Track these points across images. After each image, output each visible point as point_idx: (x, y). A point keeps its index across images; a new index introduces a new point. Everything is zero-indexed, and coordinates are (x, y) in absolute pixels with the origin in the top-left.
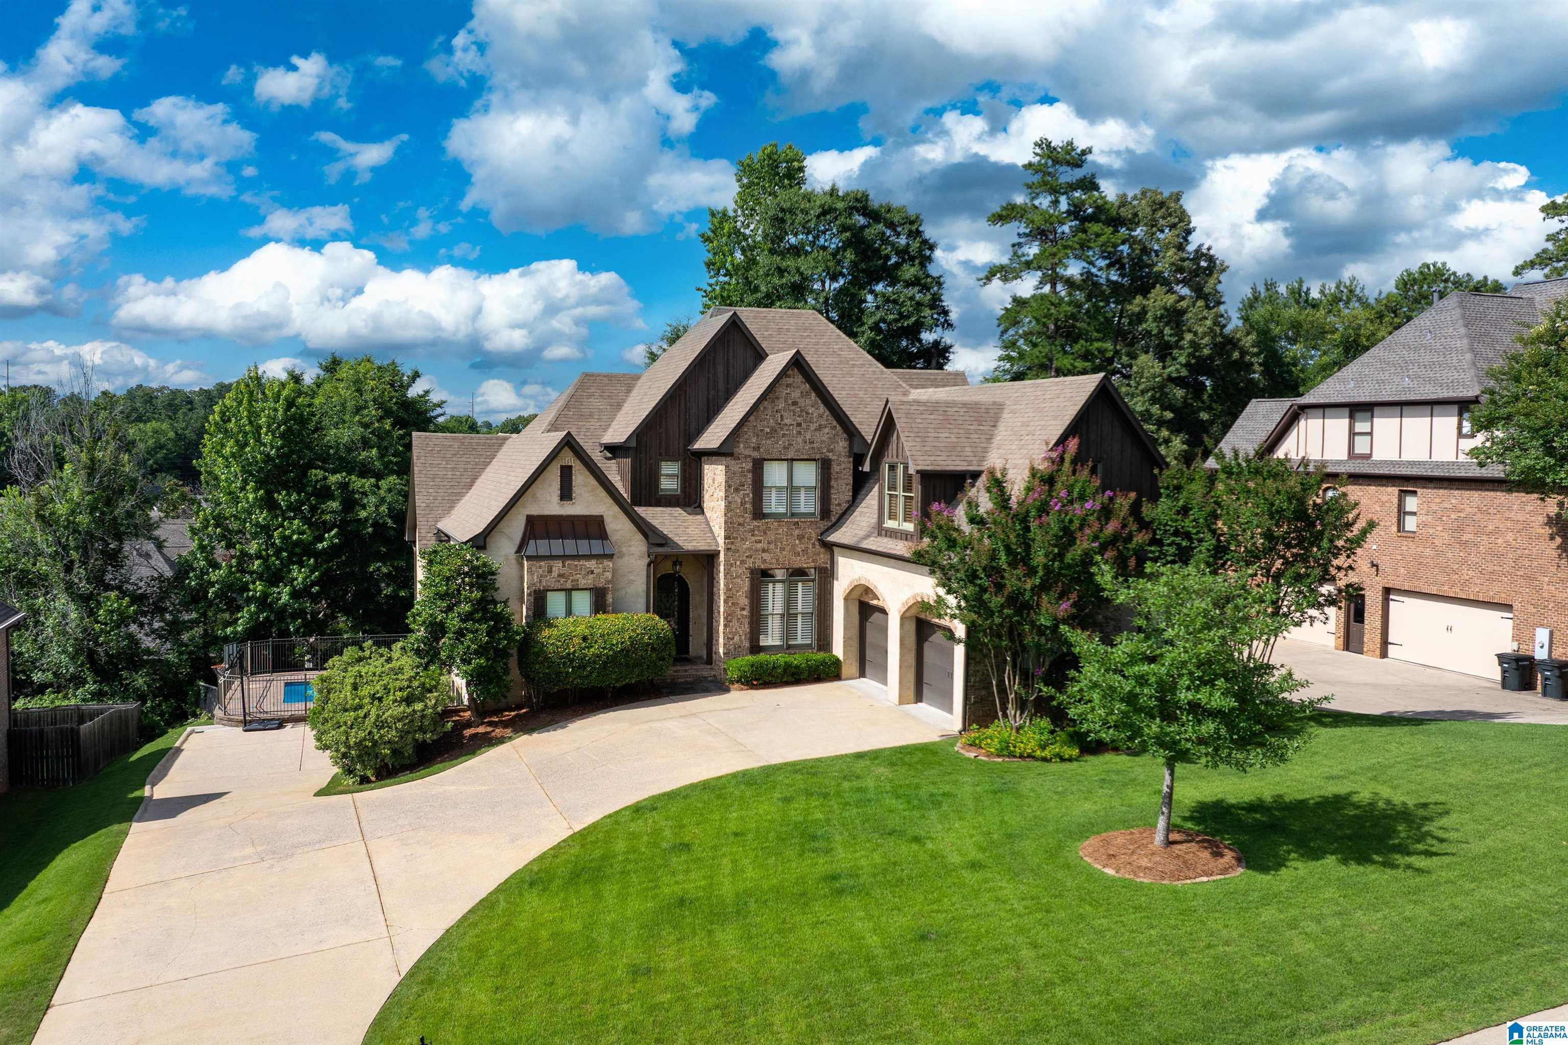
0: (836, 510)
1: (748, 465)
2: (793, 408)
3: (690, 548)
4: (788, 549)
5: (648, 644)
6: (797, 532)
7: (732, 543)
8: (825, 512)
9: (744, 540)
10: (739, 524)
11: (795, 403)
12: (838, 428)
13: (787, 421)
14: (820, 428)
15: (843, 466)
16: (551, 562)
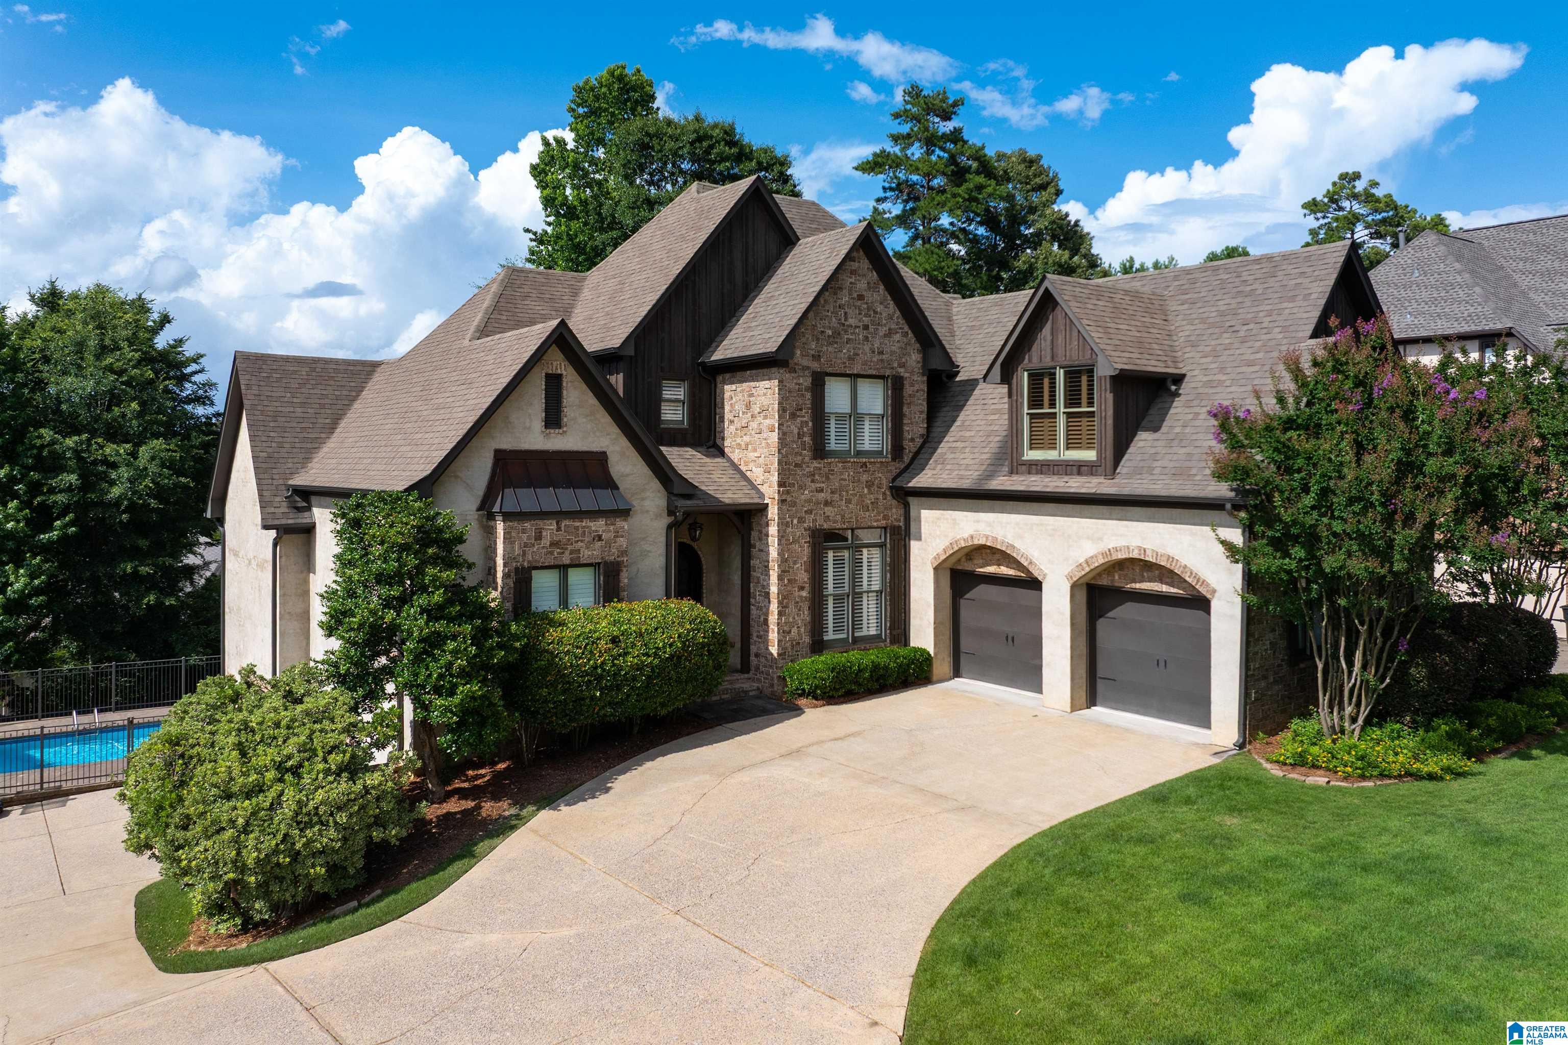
0: (910, 447)
1: (806, 381)
2: (859, 303)
3: (727, 501)
4: (855, 500)
5: (703, 645)
6: (865, 477)
7: (788, 492)
8: (897, 450)
9: (802, 487)
10: (797, 465)
11: (861, 297)
12: (910, 335)
13: (851, 321)
14: (889, 334)
15: (916, 387)
16: (540, 523)
